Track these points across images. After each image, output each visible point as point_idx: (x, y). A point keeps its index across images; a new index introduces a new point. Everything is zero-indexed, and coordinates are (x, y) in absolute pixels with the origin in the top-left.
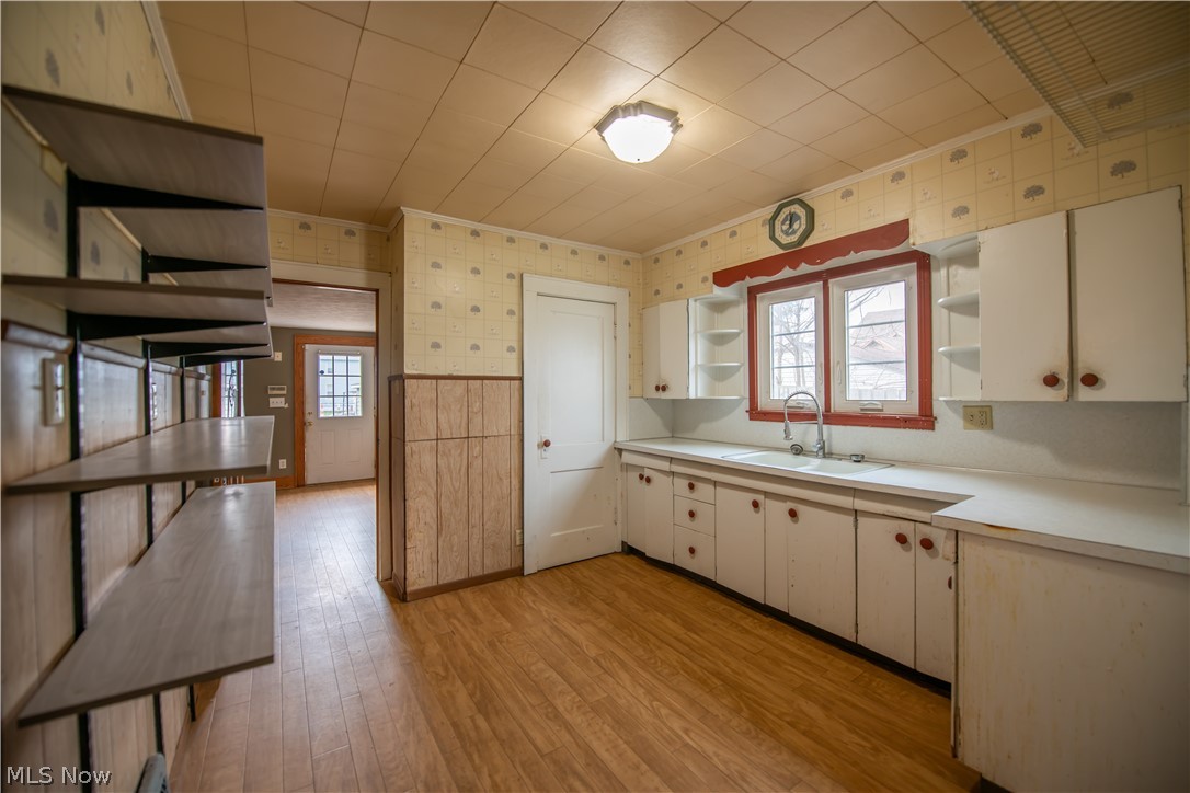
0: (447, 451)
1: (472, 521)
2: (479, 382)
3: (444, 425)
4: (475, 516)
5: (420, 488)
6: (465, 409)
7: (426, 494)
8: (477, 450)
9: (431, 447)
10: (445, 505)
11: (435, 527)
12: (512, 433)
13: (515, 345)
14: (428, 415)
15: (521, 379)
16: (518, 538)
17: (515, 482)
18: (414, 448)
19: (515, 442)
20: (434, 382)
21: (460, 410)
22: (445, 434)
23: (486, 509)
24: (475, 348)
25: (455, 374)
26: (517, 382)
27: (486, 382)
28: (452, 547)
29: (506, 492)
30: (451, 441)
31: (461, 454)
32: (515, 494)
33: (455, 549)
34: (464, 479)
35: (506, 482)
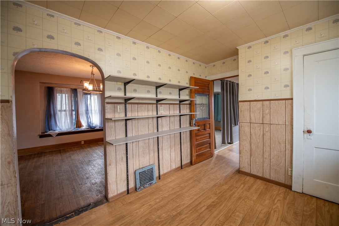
0: (254, 128)
1: (265, 156)
2: (268, 102)
3: (253, 118)
4: (266, 155)
5: (244, 138)
6: (262, 113)
7: (246, 141)
8: (267, 129)
9: (248, 125)
10: (254, 147)
11: (249, 153)
12: (287, 123)
13: (289, 84)
14: (247, 114)
15: (292, 99)
16: (289, 172)
17: (288, 146)
18: (242, 125)
19: (288, 128)
20: (249, 103)
21: (259, 113)
22: (253, 121)
23: (272, 153)
24: (267, 88)
25: (257, 99)
26: (290, 101)
27: (272, 102)
28: (256, 162)
29: (283, 149)
30: (256, 124)
31: (260, 129)
32: (288, 152)
33: (257, 164)
34: (261, 139)
35: (283, 145)
